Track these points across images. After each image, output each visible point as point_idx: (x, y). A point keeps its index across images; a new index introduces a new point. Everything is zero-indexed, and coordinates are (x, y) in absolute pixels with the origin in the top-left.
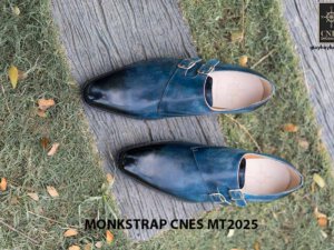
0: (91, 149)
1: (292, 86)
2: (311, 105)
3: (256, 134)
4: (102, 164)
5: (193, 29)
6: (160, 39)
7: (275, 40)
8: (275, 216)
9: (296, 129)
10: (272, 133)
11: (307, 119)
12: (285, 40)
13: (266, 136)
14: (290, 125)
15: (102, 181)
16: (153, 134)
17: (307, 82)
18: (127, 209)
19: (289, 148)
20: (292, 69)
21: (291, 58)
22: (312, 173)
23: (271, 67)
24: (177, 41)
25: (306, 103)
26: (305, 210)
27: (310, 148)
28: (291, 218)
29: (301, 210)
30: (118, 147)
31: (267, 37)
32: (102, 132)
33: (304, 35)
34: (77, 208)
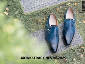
0: (65, 51)
1: (50, 9)
2: (53, 5)
3: (59, 17)
4: (68, 49)
5: (39, 30)
6: (41, 37)
7: (40, 13)
8: (76, 13)
9: (58, 9)
10: (59, 14)
11: (56, 6)
12: (40, 11)
13: (60, 15)
14: (57, 10)
15: (71, 49)
16: (61, 38)
17: (48, 6)
18: (77, 44)
19: (62, 10)
20: (46, 9)
21: (44, 9)
22: (67, 6)
23: (46, 14)
24: (41, 33)
25: (53, 6)
26: (75, 7)
27: (62, 6)
28: (76, 10)
29: (74, 8)
30: (64, 46)
31: (40, 14)
32: (61, 49)
33: (39, 7)
34: (77, 54)
